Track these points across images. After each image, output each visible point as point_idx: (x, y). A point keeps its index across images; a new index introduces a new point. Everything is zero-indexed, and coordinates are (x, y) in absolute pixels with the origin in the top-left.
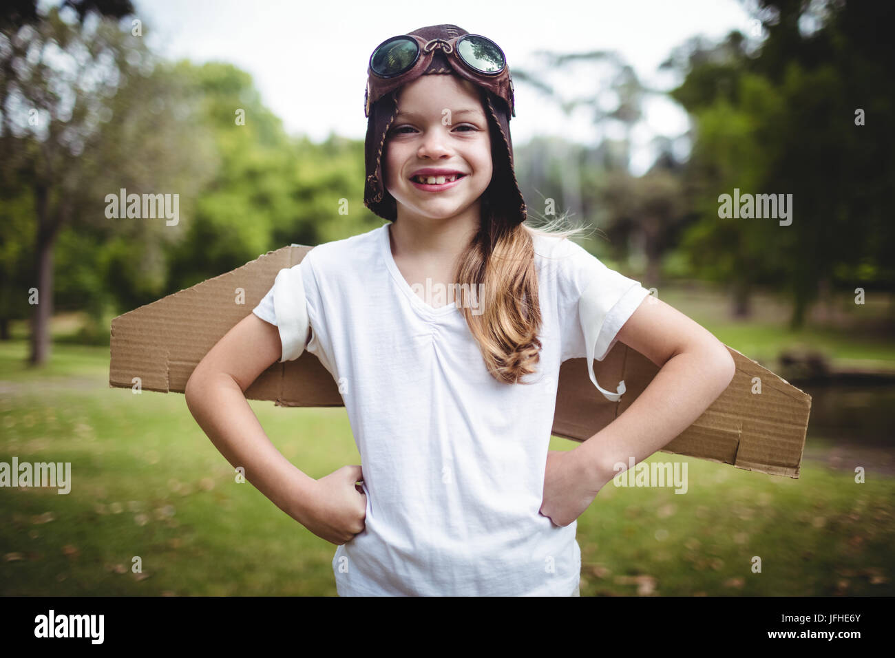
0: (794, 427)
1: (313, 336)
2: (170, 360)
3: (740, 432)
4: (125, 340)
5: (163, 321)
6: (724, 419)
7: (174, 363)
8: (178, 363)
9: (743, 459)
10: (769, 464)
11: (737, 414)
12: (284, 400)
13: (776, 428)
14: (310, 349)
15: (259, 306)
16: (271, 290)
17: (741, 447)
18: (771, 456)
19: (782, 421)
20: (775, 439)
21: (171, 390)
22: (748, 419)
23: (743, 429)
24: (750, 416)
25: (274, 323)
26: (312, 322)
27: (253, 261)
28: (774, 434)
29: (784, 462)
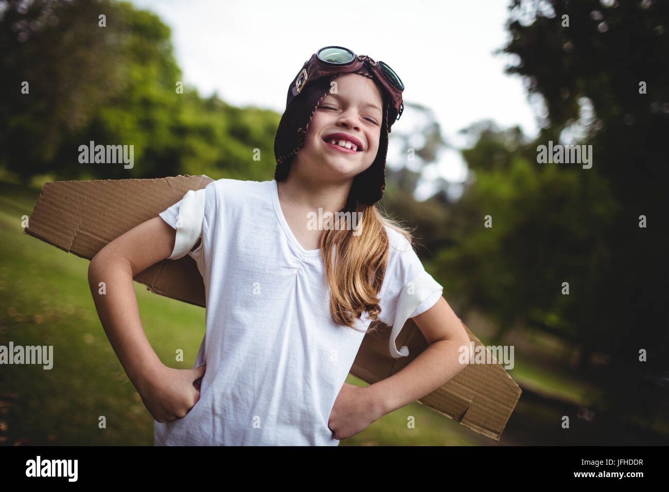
0: (504, 407)
1: (201, 246)
2: (80, 229)
3: (471, 401)
4: (50, 202)
5: (86, 197)
6: (464, 390)
7: (82, 232)
8: (86, 233)
9: (467, 420)
10: (482, 427)
11: (473, 389)
12: (157, 288)
13: (494, 404)
14: (194, 254)
15: (166, 212)
16: (179, 202)
17: (469, 412)
18: (485, 422)
19: (499, 402)
20: (491, 411)
21: (71, 252)
22: (478, 394)
23: (474, 400)
24: (480, 393)
25: (174, 227)
26: (203, 235)
27: (172, 178)
28: (492, 409)
29: (492, 428)
